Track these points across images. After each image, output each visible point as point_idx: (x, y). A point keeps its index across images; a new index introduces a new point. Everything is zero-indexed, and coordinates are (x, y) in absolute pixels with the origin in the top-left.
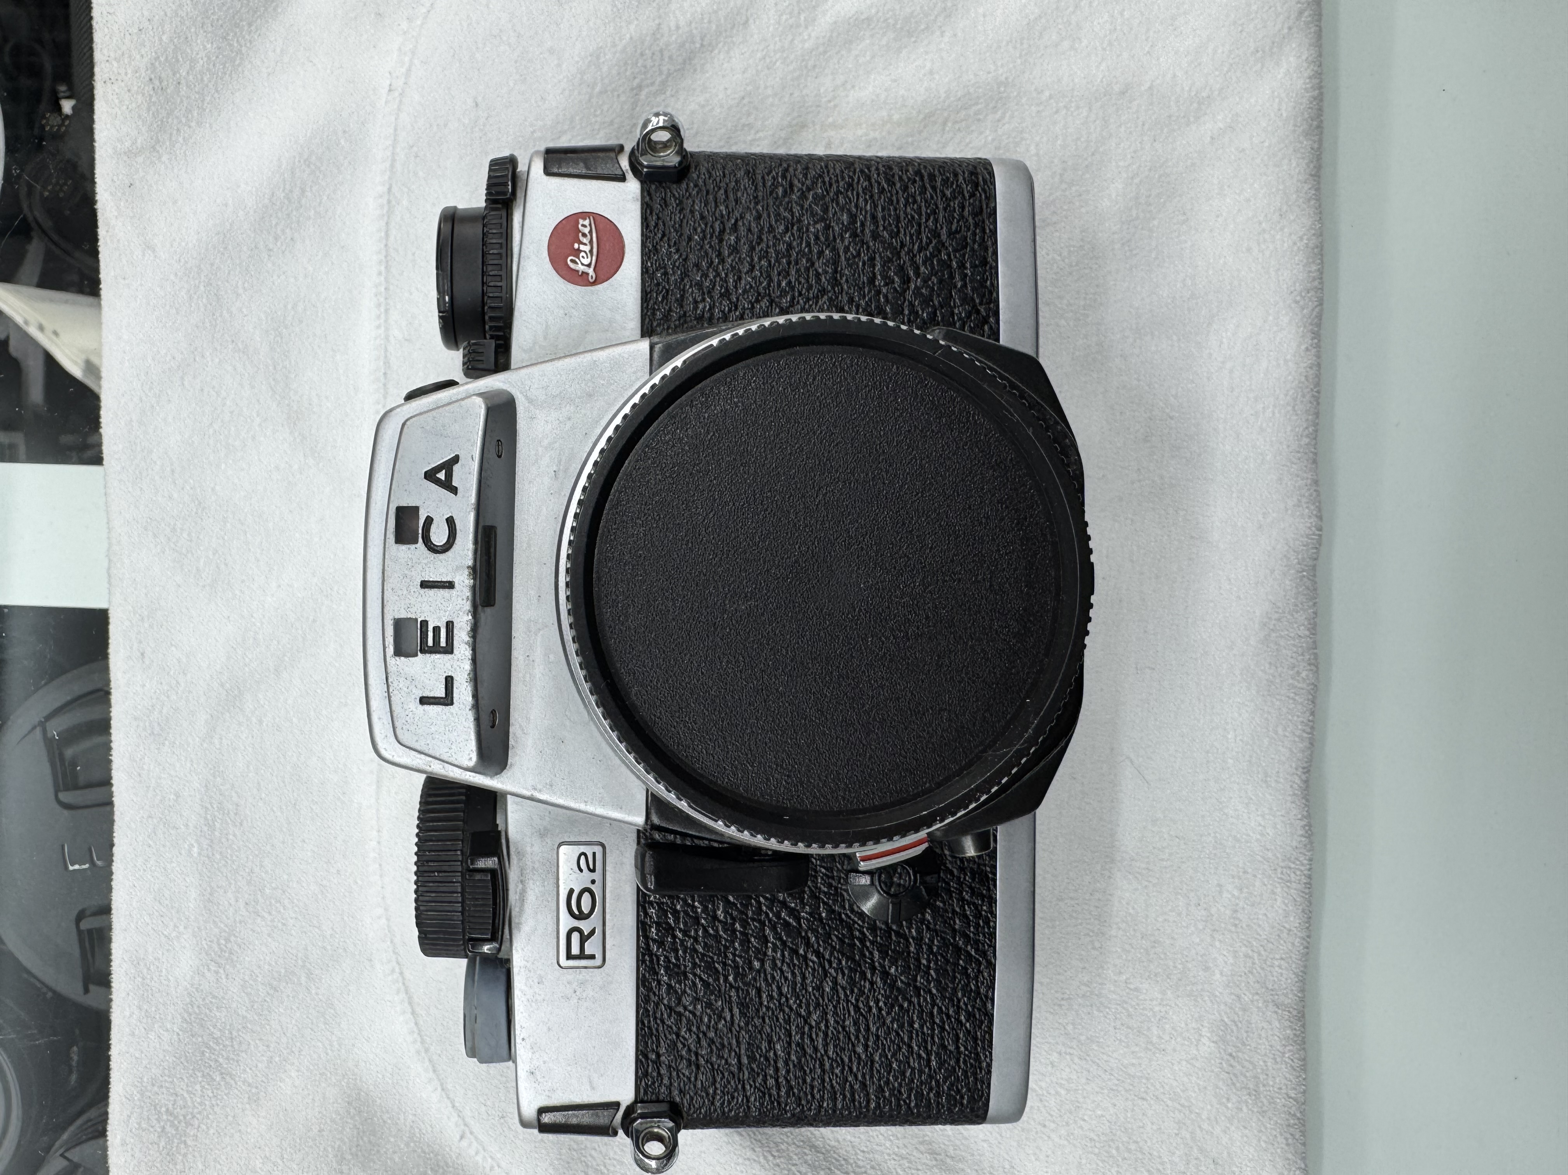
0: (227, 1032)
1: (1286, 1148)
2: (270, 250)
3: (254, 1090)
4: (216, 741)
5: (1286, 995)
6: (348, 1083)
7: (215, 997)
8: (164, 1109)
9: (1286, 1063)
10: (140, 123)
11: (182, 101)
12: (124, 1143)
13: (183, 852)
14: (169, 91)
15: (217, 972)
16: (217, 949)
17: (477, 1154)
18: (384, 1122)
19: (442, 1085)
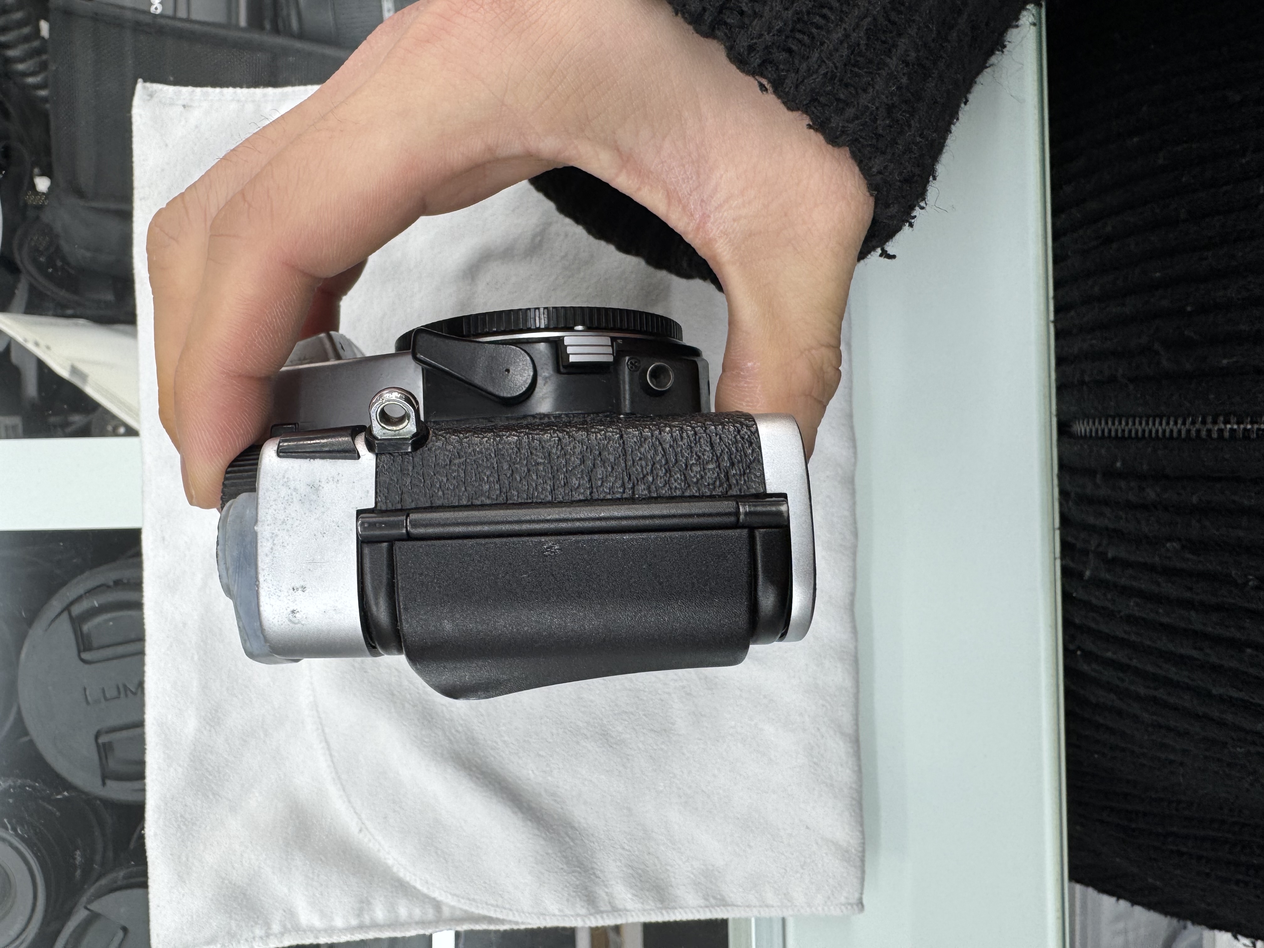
0: (216, 768)
3: (233, 804)
5: (847, 728)
6: (290, 800)
7: (209, 746)
13: (189, 658)
16: (210, 717)
18: (313, 823)
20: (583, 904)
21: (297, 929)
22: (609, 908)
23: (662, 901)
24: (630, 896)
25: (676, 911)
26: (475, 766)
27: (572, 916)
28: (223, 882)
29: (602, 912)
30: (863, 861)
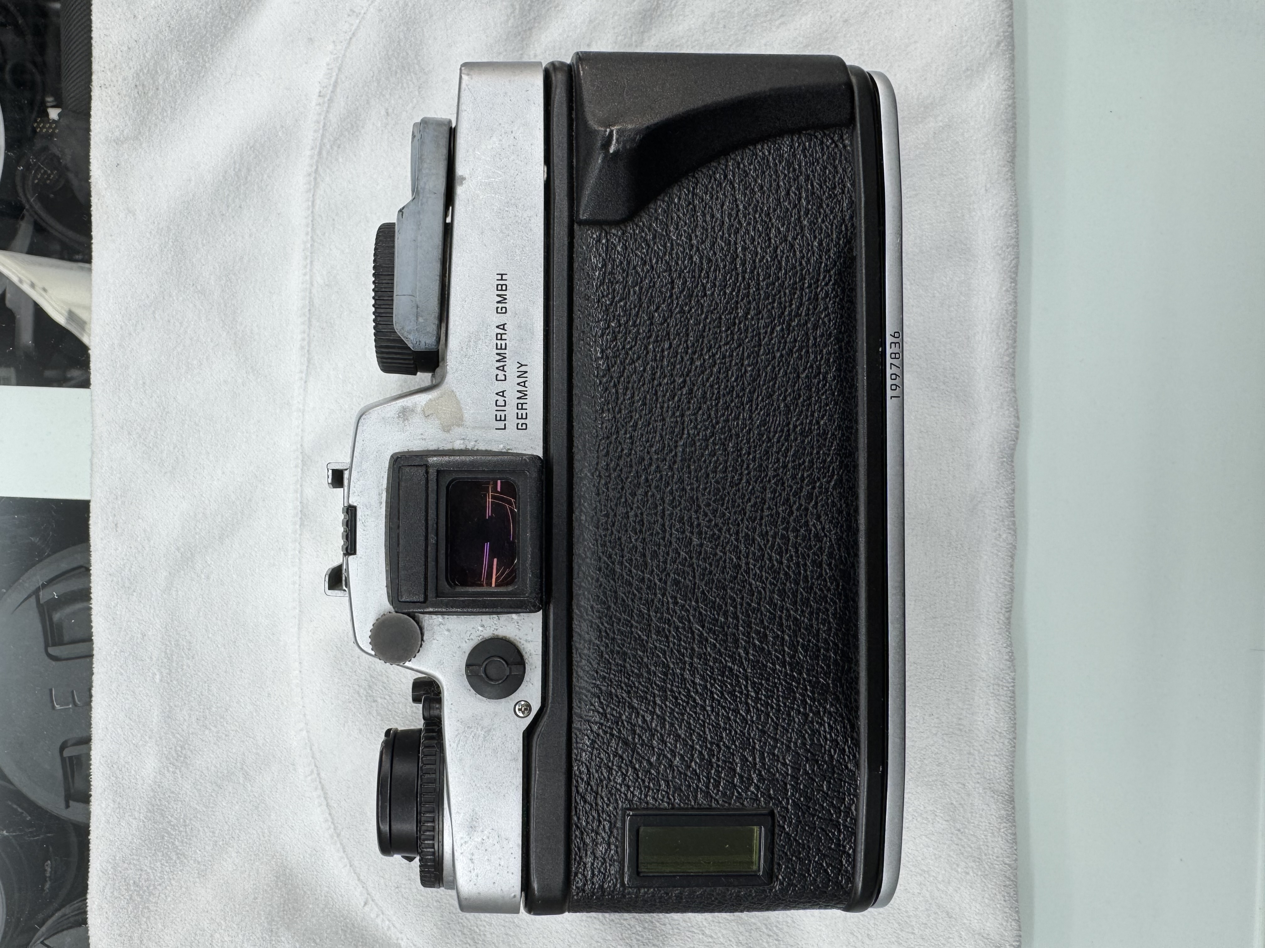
0: (181, 820)
1: (1004, 903)
2: (223, 215)
3: (202, 867)
4: (174, 593)
5: (999, 783)
6: (276, 863)
7: (173, 792)
9: (1002, 837)
10: (127, 118)
11: (159, 103)
12: (101, 908)
13: (148, 679)
14: (150, 95)
15: (174, 773)
16: (175, 755)
17: (378, 916)
18: (305, 892)
19: (350, 863)
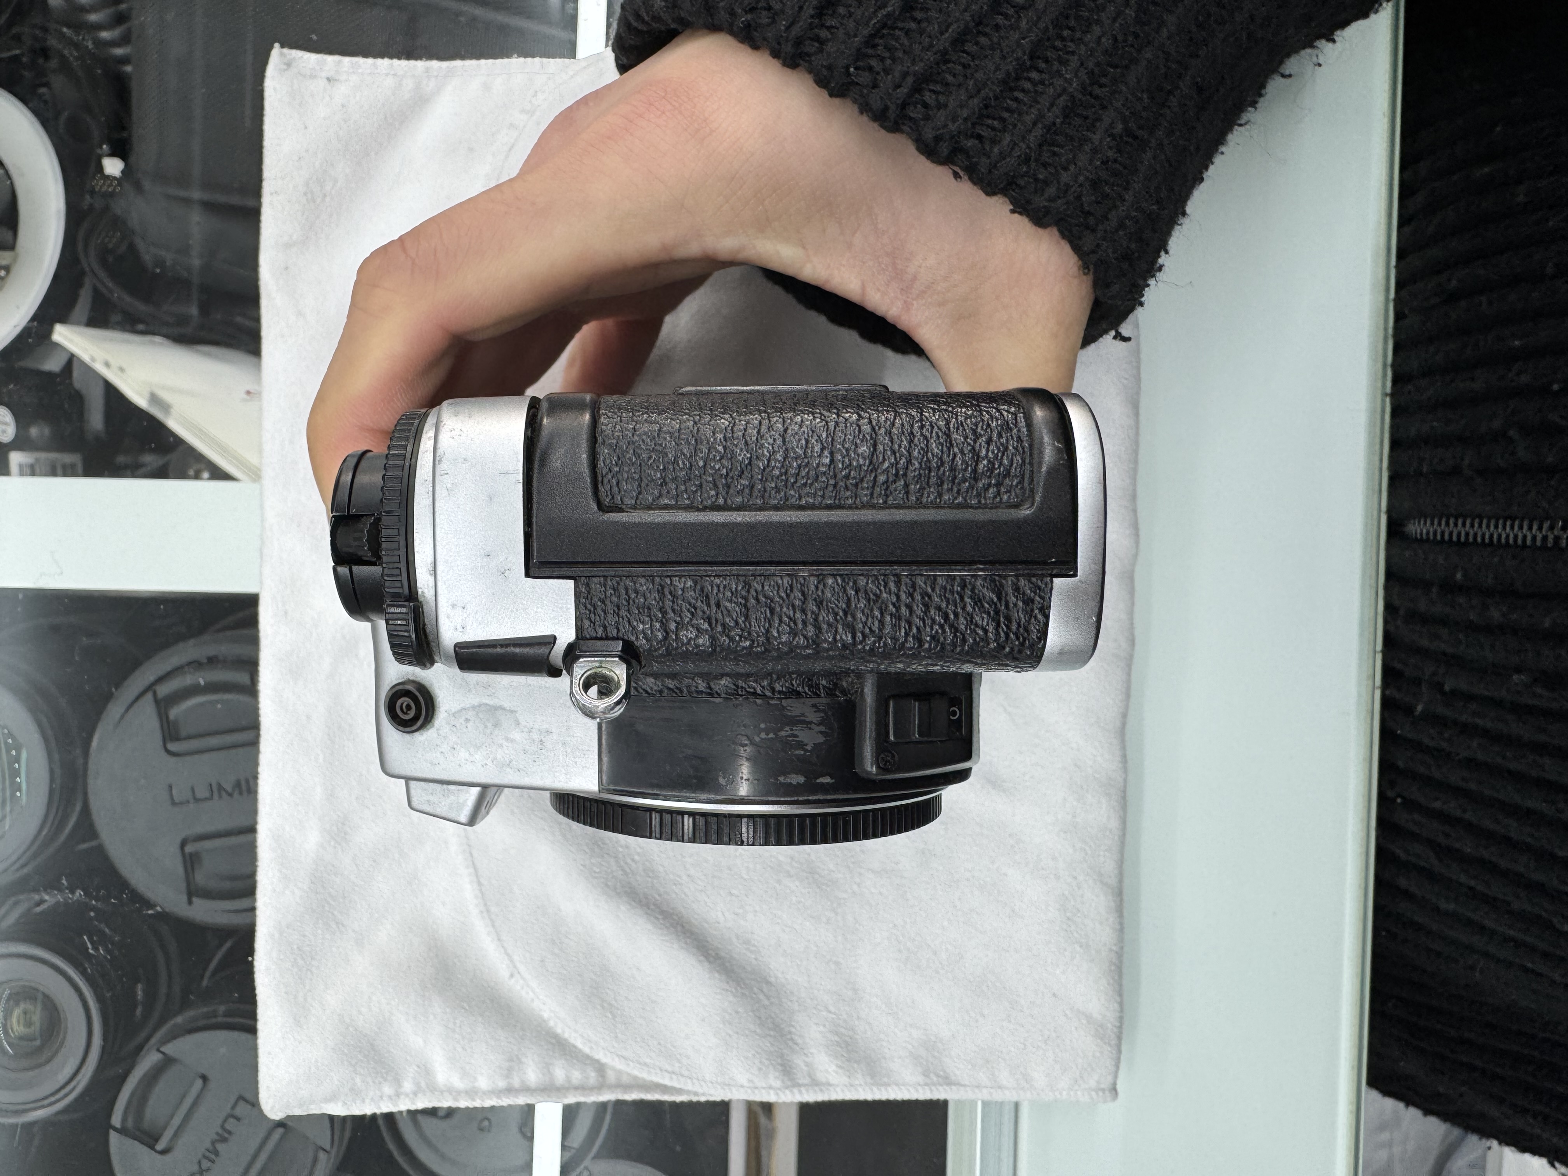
0: (341, 892)
3: (360, 937)
5: (1109, 876)
6: (428, 935)
7: (333, 866)
8: (295, 947)
10: (296, 224)
11: (326, 209)
13: (312, 759)
14: (318, 202)
15: (335, 847)
16: (335, 830)
17: (522, 988)
18: (455, 963)
20: (777, 1074)
21: (433, 1088)
22: (807, 1081)
23: (873, 1076)
24: (834, 1067)
25: (889, 1089)
26: (655, 905)
27: (764, 1088)
28: (347, 1028)
29: (799, 1085)
30: (1119, 1038)
